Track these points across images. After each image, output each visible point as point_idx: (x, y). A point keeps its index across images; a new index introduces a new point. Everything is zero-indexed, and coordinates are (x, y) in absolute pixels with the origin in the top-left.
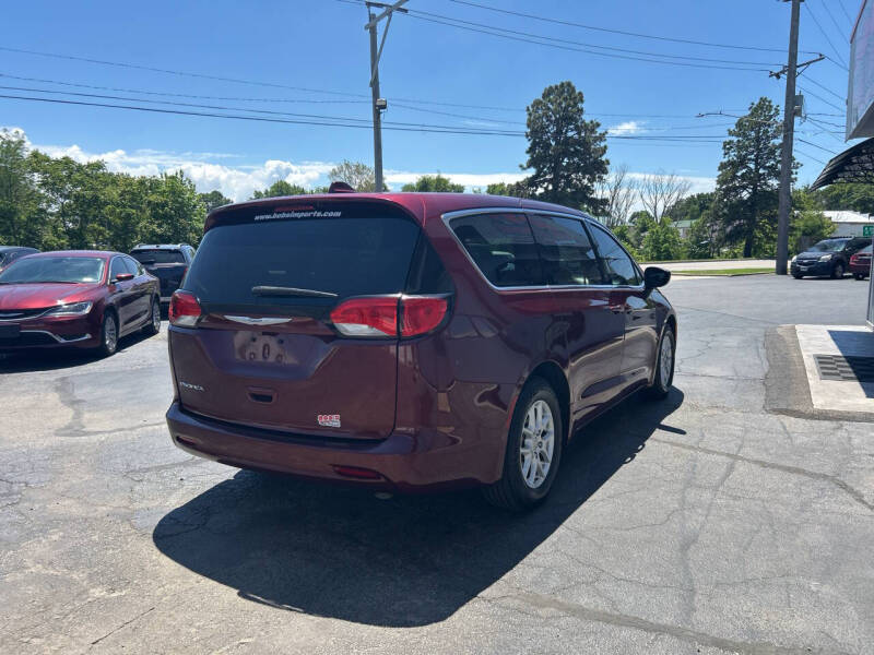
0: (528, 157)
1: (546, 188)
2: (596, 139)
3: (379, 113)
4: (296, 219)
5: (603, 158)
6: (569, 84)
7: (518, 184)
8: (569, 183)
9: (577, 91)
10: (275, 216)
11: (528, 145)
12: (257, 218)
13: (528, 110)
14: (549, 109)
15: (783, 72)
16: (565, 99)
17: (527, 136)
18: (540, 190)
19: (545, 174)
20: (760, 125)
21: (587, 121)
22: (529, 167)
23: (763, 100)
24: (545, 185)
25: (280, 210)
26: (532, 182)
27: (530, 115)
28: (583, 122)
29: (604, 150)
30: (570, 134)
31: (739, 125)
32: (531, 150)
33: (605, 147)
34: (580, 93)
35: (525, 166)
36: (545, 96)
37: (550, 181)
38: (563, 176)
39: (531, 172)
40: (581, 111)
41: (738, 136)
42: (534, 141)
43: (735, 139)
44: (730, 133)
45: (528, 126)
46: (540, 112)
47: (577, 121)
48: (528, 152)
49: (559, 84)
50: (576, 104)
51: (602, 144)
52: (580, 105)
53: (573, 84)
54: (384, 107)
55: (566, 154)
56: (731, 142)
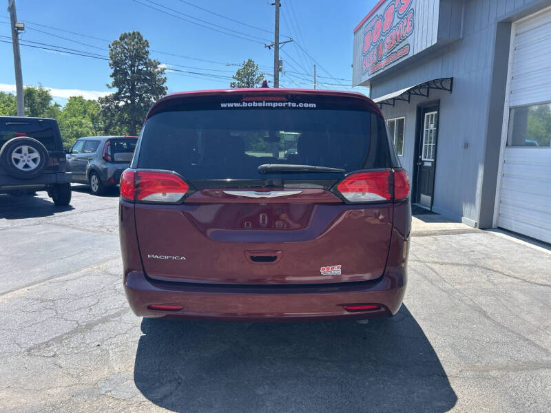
0: (112, 80)
1: (126, 102)
2: (158, 72)
3: (17, 34)
4: (271, 108)
5: (164, 86)
6: (139, 34)
7: (106, 97)
8: (142, 100)
9: (144, 39)
10: (245, 104)
11: (112, 71)
12: (223, 105)
13: (110, 47)
14: (125, 48)
15: (272, 45)
16: (137, 43)
17: (110, 65)
18: (122, 104)
19: (126, 92)
20: (249, 74)
21: (152, 60)
22: (114, 87)
23: (250, 61)
24: (125, 100)
25: (249, 99)
26: (117, 97)
27: (112, 50)
28: (150, 60)
29: (165, 80)
30: (140, 67)
31: (238, 73)
32: (114, 75)
33: (165, 78)
34: (146, 41)
35: (111, 85)
36: (122, 39)
37: (128, 97)
38: (137, 95)
39: (115, 90)
40: (147, 52)
41: (238, 80)
42: (116, 69)
43: (237, 82)
44: (234, 78)
45: (112, 58)
46: (119, 49)
47: (146, 59)
48: (111, 76)
49: (131, 33)
50: (144, 47)
51: (163, 76)
52: (146, 48)
53: (141, 34)
54: (22, 29)
55: (139, 80)
56: (234, 83)
